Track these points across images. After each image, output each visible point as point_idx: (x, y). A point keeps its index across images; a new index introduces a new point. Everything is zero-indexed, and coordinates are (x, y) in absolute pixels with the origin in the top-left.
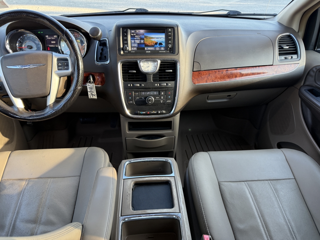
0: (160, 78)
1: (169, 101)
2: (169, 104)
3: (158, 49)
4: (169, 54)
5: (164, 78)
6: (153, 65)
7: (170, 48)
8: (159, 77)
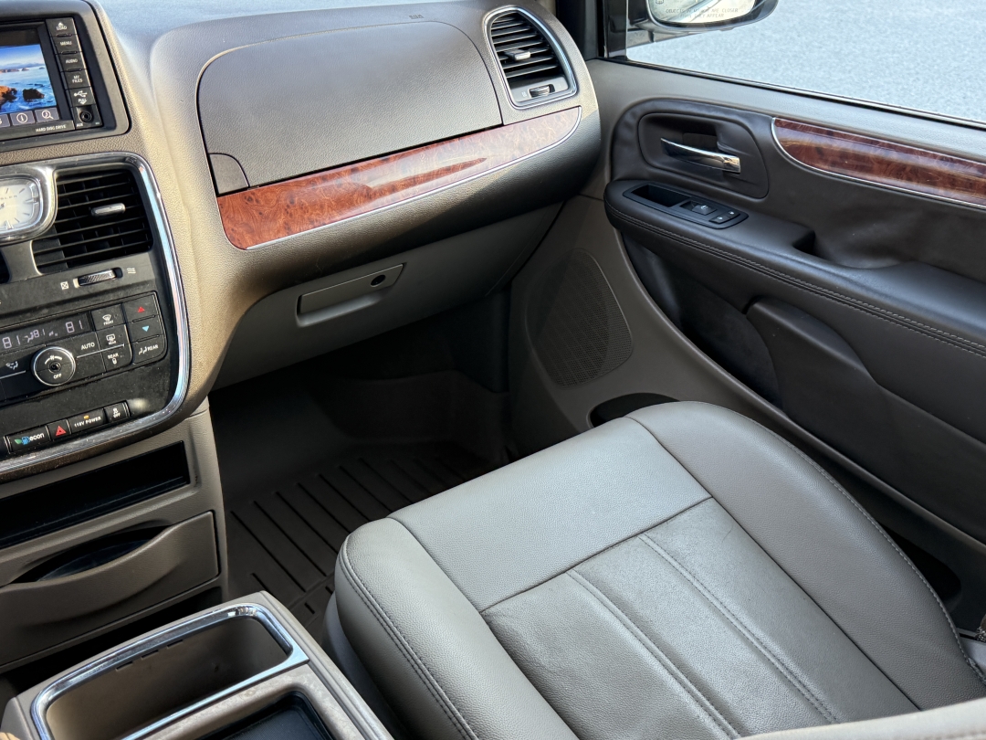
0: (68, 252)
1: (150, 348)
2: (150, 363)
3: (22, 119)
4: (86, 134)
5: (91, 247)
6: (25, 196)
7: (87, 107)
8: (64, 249)
